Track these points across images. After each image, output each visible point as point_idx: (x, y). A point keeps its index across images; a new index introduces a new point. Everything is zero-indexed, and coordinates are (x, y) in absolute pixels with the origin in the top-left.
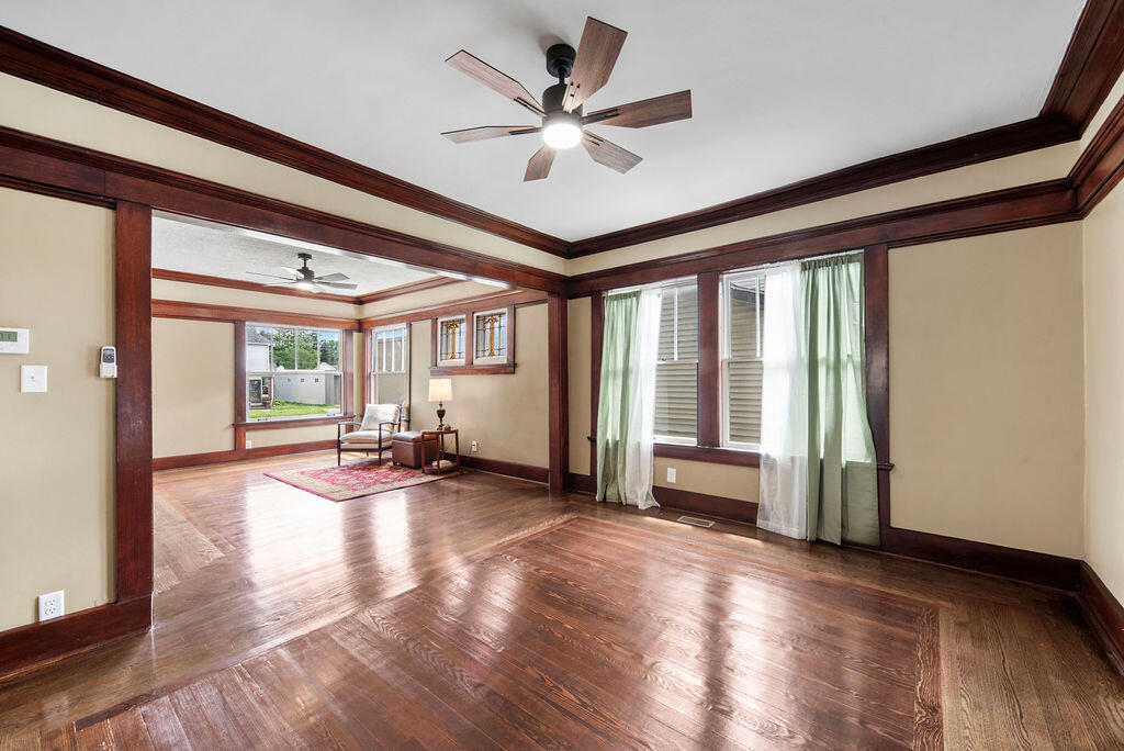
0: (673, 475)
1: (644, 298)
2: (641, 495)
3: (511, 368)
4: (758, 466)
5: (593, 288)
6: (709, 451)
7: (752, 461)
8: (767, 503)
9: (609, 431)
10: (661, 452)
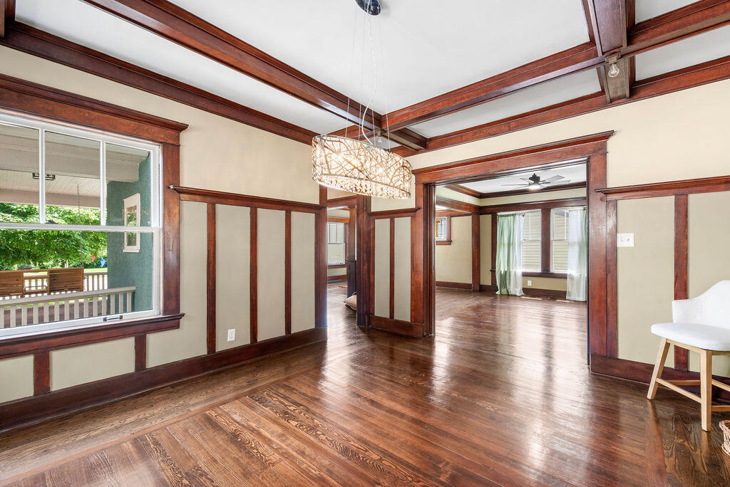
0: (530, 284)
1: (517, 217)
2: (518, 291)
3: (449, 242)
4: (566, 278)
5: (493, 211)
6: (546, 273)
7: (564, 277)
8: (570, 290)
9: (501, 267)
10: (525, 275)
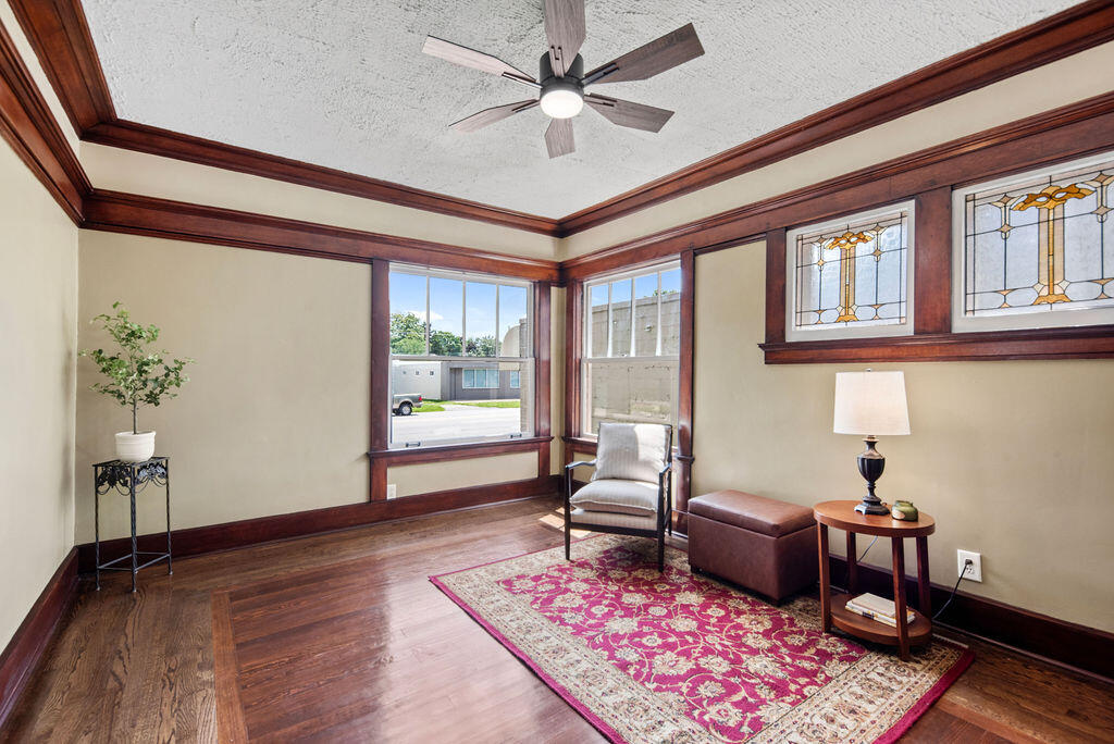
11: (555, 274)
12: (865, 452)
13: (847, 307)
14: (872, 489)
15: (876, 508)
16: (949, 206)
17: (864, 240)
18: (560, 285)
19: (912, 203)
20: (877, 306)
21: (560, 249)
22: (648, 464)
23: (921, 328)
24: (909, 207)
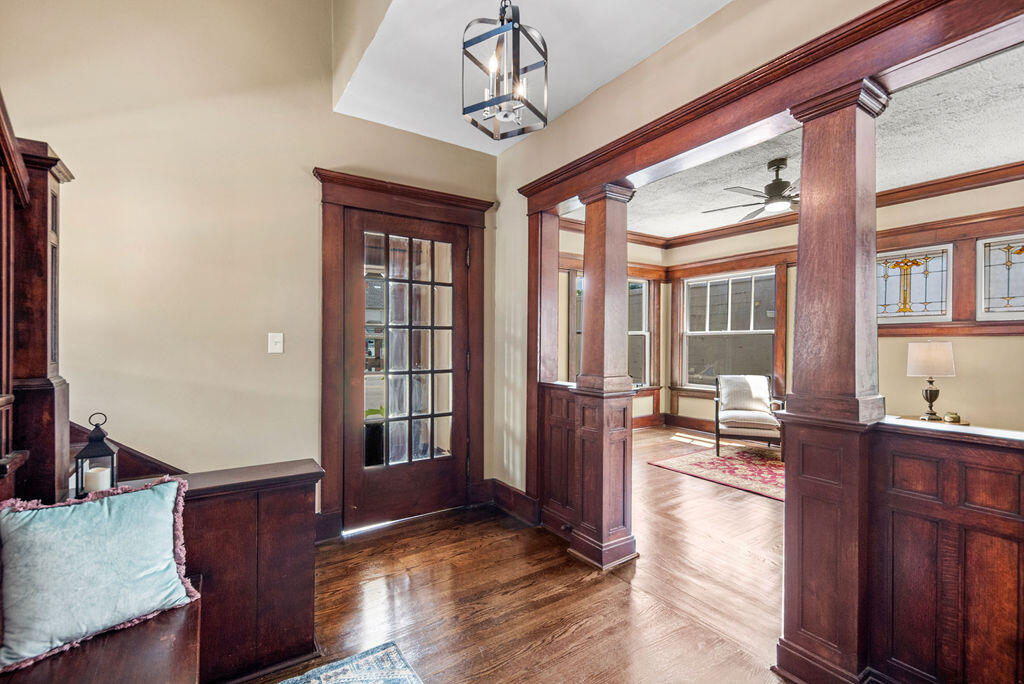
11: (663, 274)
12: (928, 386)
13: (905, 303)
14: (931, 407)
15: (934, 417)
16: (975, 249)
17: (917, 264)
18: (667, 281)
19: (951, 245)
20: (926, 303)
21: (665, 257)
22: (759, 400)
23: (957, 317)
24: (950, 247)
